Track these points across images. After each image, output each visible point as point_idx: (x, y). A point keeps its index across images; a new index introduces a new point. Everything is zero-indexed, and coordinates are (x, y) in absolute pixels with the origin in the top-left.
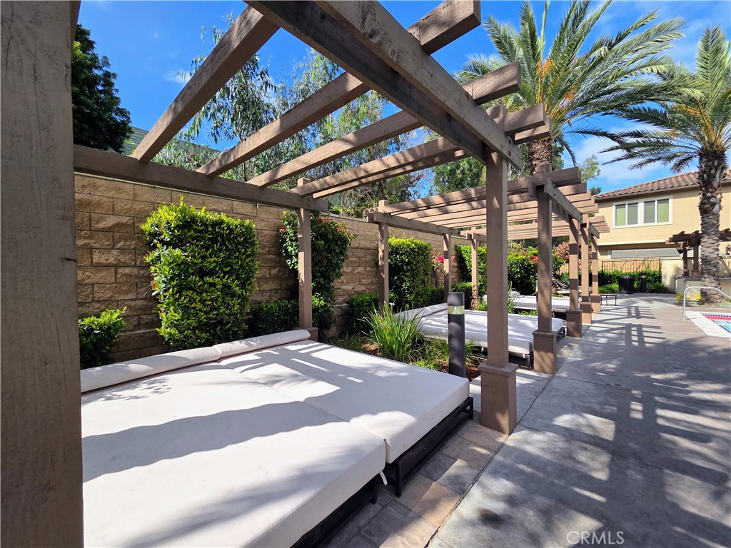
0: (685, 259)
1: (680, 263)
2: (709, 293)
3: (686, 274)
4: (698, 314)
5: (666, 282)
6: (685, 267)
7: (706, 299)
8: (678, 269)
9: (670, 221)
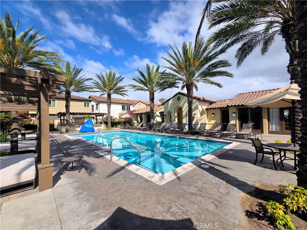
0: (61, 120)
1: (59, 121)
2: (67, 129)
3: (61, 124)
4: (66, 135)
5: (56, 127)
6: (61, 122)
7: (67, 131)
8: (59, 123)
9: (56, 108)
